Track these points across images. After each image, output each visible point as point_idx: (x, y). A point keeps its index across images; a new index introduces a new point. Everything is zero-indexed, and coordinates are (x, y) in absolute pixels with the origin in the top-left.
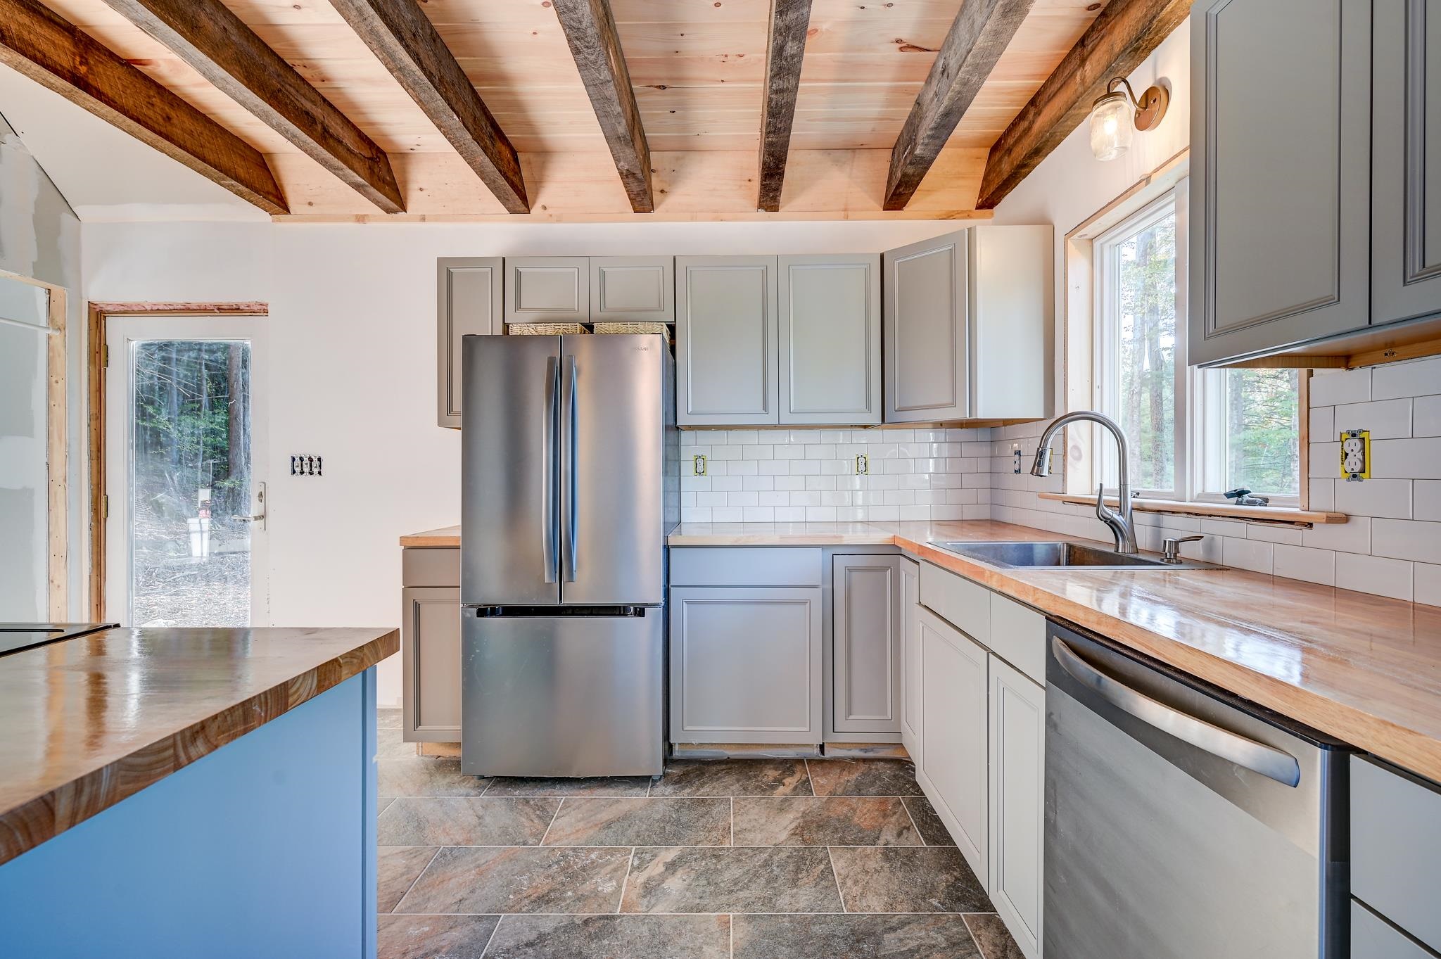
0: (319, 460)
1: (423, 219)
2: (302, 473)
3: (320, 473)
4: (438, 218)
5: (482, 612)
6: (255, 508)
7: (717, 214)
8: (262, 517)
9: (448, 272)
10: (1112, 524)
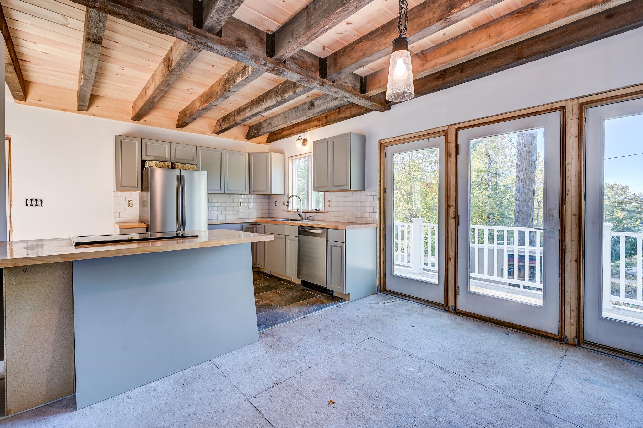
0: (41, 200)
1: (94, 115)
2: (32, 205)
3: (41, 205)
7: (202, 133)
9: (120, 140)
10: (299, 215)
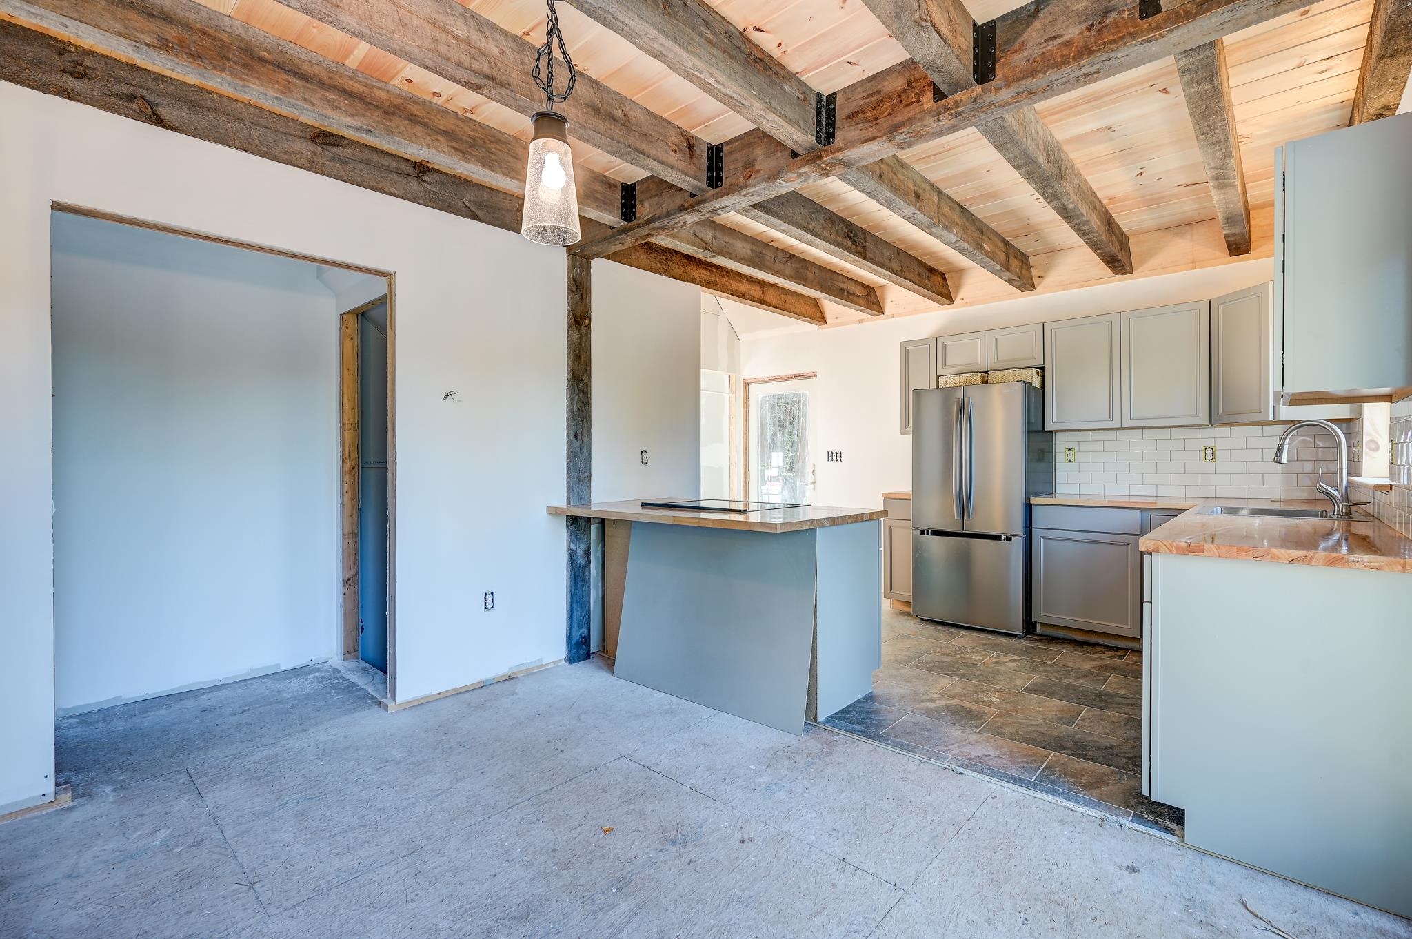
0: (840, 453)
1: (893, 316)
2: (832, 460)
3: (840, 460)
4: (900, 315)
5: (922, 532)
6: (810, 479)
8: (814, 483)
9: (906, 351)
